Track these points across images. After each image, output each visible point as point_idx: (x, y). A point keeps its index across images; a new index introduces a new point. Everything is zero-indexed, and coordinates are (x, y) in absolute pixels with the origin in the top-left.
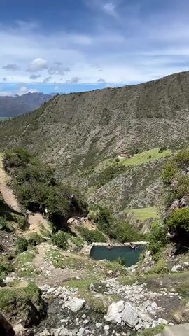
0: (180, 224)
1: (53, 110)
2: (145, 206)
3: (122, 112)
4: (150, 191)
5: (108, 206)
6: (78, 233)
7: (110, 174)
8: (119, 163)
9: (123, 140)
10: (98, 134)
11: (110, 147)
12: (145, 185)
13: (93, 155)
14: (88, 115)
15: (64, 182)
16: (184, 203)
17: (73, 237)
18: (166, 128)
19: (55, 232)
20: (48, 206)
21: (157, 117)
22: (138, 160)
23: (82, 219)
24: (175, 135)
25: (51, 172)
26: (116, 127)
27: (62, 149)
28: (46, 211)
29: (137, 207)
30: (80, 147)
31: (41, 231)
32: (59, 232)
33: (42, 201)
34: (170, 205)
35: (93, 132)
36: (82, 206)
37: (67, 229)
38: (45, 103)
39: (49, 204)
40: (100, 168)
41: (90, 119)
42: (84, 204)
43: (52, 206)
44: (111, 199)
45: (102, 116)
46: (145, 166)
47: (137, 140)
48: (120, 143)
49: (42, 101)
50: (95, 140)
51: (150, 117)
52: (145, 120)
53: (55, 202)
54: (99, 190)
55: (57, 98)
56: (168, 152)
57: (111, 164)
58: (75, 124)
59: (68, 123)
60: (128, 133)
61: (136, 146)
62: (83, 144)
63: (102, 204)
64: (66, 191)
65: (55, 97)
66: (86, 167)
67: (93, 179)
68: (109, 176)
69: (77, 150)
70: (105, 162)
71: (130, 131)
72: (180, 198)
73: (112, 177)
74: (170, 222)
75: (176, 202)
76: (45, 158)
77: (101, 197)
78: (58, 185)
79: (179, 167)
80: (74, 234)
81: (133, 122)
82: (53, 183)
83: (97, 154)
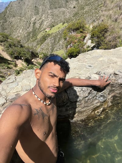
0: (71, 54)
1: (11, 11)
2: (60, 49)
3: (44, 7)
4: (61, 43)
5: (46, 52)
6: (37, 64)
7: (44, 38)
8: (47, 33)
9: (46, 22)
10: (35, 20)
11: (42, 26)
12: (59, 41)
13: (35, 31)
14: (28, 11)
15: (26, 45)
16: (72, 46)
17: (35, 66)
18: (64, 13)
19: (28, 65)
20: (22, 56)
21: (59, 7)
22: (54, 30)
23: (37, 59)
24: (68, 16)
25: (19, 42)
26: (42, 15)
27: (21, 30)
28: (22, 58)
29: (57, 51)
30: (29, 28)
31: (23, 66)
32: (30, 65)
33: (20, 55)
34: (67, 48)
35: (33, 19)
36: (36, 54)
37: (32, 64)
38: (6, 7)
39: (23, 55)
40: (39, 36)
41: (30, 13)
42: (36, 53)
43: (24, 56)
44: (47, 49)
45: (35, 11)
46: (58, 32)
47: (52, 20)
48: (46, 23)
49: (5, 6)
50: (34, 23)
51: (56, 8)
52: (54, 10)
53: (25, 54)
54: (41, 46)
55: (11, 4)
56: (66, 24)
57: (44, 34)
58: (23, 16)
59: (20, 16)
60: (48, 18)
61: (53, 24)
62: (30, 26)
63: (44, 52)
64: (28, 49)
65: (10, 3)
66: (33, 37)
67: (38, 42)
68: (44, 40)
69: (28, 29)
70: (41, 33)
71: (49, 17)
72: (70, 44)
73: (45, 40)
74: (68, 54)
75: (69, 46)
76: (15, 35)
77: (43, 49)
78: (24, 47)
79: (69, 31)
80: (35, 65)
81: (49, 11)
82: (22, 46)
83: (37, 30)
